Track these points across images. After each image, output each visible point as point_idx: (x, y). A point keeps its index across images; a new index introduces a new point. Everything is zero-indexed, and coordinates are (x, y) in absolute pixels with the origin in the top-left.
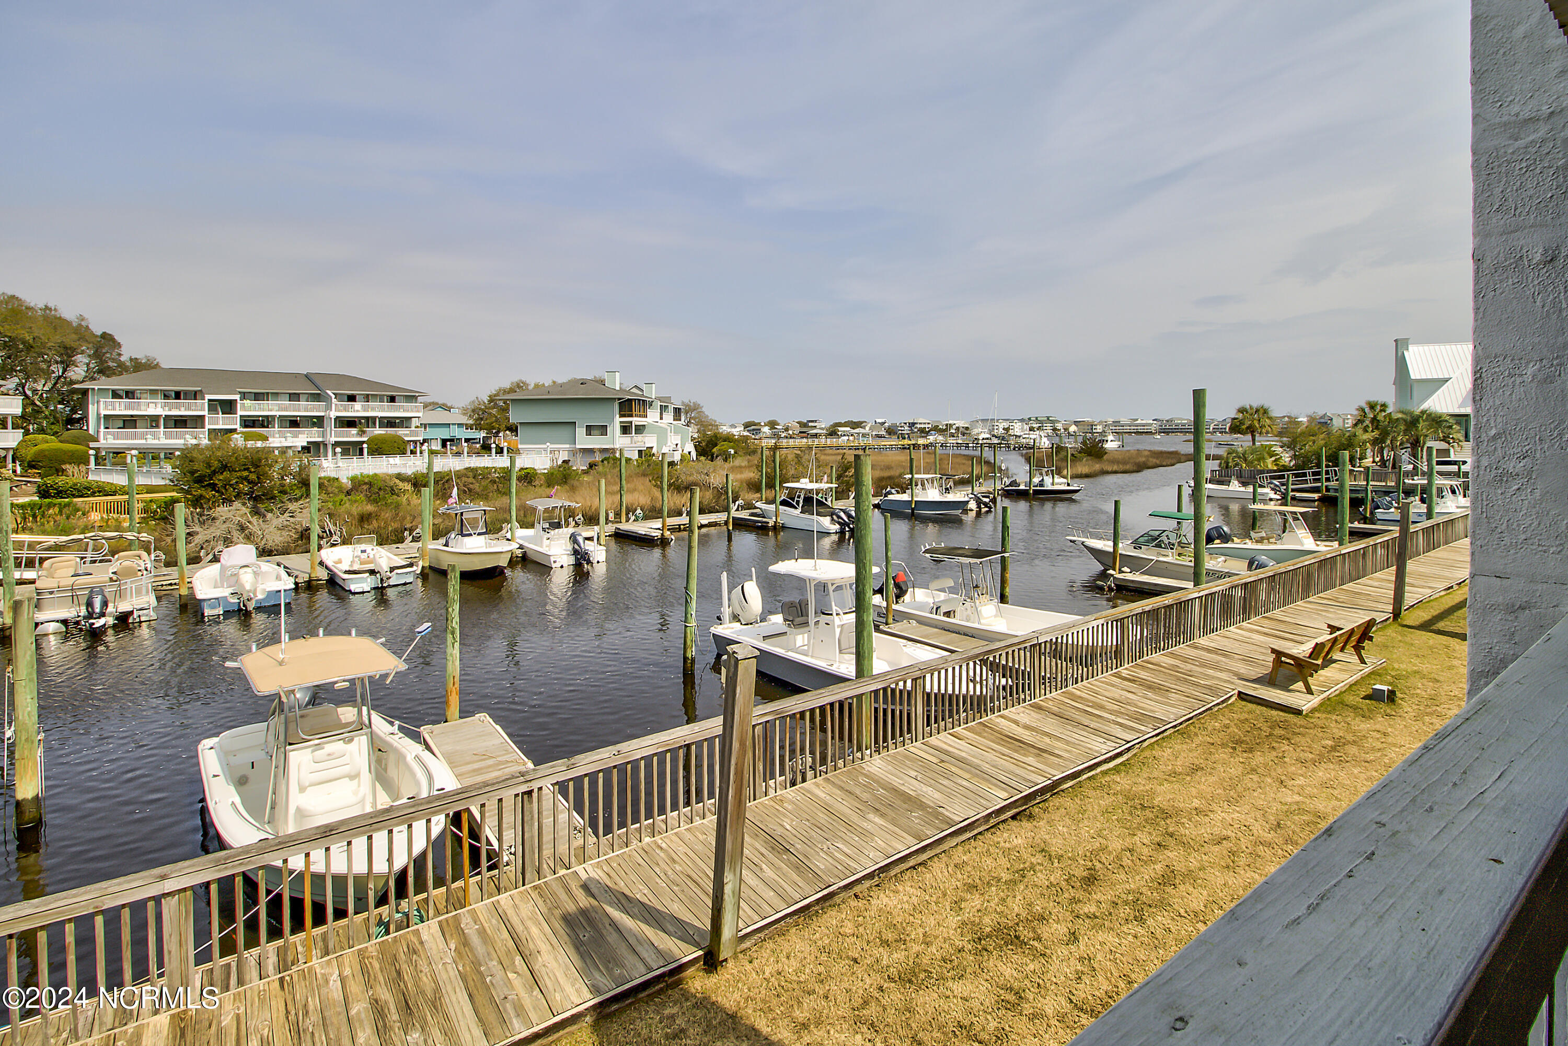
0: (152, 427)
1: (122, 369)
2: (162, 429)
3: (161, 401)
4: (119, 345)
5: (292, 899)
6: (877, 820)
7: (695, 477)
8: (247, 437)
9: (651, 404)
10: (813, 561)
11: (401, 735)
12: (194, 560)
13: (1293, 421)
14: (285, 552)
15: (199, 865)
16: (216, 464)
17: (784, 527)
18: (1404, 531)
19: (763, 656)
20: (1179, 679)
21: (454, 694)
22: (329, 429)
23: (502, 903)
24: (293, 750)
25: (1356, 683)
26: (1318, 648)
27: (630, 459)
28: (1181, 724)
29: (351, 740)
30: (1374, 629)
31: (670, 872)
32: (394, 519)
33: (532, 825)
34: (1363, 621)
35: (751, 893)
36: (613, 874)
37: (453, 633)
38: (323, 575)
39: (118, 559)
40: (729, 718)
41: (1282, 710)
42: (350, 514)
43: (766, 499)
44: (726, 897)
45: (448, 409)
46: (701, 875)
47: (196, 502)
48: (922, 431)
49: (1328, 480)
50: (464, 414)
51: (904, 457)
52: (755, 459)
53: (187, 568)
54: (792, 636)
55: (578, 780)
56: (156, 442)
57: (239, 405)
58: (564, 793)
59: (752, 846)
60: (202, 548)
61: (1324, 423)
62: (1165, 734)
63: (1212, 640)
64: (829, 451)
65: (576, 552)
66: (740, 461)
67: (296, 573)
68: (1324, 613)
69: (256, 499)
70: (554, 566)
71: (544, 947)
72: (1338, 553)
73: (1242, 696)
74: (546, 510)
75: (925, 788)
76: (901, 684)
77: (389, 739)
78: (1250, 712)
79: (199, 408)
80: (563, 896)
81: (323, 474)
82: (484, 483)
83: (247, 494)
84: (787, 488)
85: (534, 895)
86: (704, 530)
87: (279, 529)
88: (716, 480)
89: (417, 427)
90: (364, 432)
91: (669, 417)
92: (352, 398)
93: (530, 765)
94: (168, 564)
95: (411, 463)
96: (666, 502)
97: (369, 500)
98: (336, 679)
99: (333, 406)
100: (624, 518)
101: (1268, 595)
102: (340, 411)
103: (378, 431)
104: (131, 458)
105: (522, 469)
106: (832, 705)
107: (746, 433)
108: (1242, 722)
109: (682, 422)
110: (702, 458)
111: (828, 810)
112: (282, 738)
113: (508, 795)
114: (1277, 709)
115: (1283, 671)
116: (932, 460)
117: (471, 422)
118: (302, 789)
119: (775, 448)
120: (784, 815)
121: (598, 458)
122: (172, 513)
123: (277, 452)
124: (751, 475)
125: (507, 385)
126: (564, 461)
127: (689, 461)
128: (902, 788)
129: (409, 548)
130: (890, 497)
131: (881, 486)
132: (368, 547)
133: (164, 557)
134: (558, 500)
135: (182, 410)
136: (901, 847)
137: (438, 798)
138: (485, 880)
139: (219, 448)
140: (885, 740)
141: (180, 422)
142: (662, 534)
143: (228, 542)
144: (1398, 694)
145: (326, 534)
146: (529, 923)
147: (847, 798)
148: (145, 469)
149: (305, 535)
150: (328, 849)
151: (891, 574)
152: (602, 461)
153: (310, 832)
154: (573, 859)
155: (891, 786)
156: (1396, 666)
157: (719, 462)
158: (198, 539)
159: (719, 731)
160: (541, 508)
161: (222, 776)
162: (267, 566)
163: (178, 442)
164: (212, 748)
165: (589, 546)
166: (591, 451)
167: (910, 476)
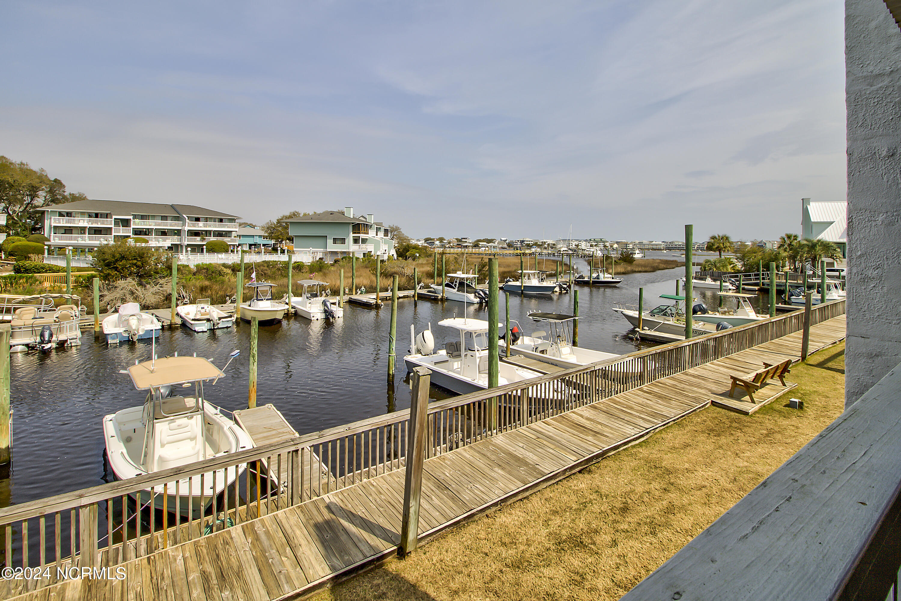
0: (81, 233)
1: (65, 199)
2: (87, 235)
3: (87, 219)
4: (64, 186)
5: (157, 510)
6: (500, 471)
7: (396, 269)
8: (136, 241)
9: (371, 226)
10: (464, 319)
11: (221, 415)
12: (104, 311)
13: (743, 245)
14: (157, 307)
15: (102, 489)
16: (118, 256)
17: (447, 299)
18: (808, 309)
19: (434, 374)
20: (677, 393)
21: (253, 392)
22: (184, 237)
23: (279, 516)
24: (158, 423)
25: (780, 397)
26: (758, 376)
27: (358, 258)
28: (678, 419)
29: (192, 417)
30: (791, 366)
31: (378, 500)
32: (220, 289)
33: (298, 470)
34: (784, 361)
35: (426, 513)
36: (344, 500)
37: (253, 357)
38: (179, 321)
39: (59, 310)
40: (414, 410)
41: (737, 412)
42: (195, 286)
43: (437, 283)
44: (411, 515)
45: (253, 227)
46: (396, 501)
47: (106, 277)
48: (528, 245)
49: (763, 279)
50: (262, 230)
51: (517, 260)
52: (431, 260)
53: (99, 316)
54: (451, 363)
55: (325, 444)
56: (83, 242)
57: (132, 222)
58: (317, 451)
59: (426, 485)
60: (108, 304)
61: (761, 246)
62: (669, 425)
63: (696, 371)
64: (473, 256)
65: (325, 311)
66: (422, 261)
67: (163, 320)
68: (761, 356)
69: (141, 277)
70: (313, 319)
71: (303, 542)
72: (770, 321)
73: (713, 403)
74: (309, 287)
75: (528, 454)
76: (515, 392)
77: (214, 417)
78: (718, 413)
79: (109, 223)
80: (315, 512)
81: (180, 263)
82: (273, 270)
83: (135, 273)
84: (449, 276)
85: (298, 511)
86: (401, 300)
87: (153, 294)
88: (408, 271)
89: (235, 237)
90: (204, 239)
91: (381, 234)
92: (198, 219)
93: (297, 435)
94: (88, 313)
95: (231, 258)
96: (379, 283)
97: (207, 278)
98: (184, 382)
99: (187, 224)
100: (354, 292)
101: (729, 345)
102: (190, 226)
103: (212, 239)
104: (69, 251)
105: (295, 262)
106: (474, 403)
107: (426, 245)
108: (714, 418)
109: (389, 237)
110: (400, 258)
111: (471, 465)
112: (151, 415)
113: (284, 452)
114: (734, 411)
115: (737, 389)
116: (534, 262)
117: (266, 234)
118: (163, 445)
119: (443, 254)
120: (445, 467)
121: (340, 257)
122: (92, 284)
123: (153, 250)
124: (428, 268)
125: (287, 214)
126: (320, 259)
127: (393, 260)
128: (515, 453)
129: (229, 306)
130: (510, 283)
131: (504, 277)
132: (206, 306)
133: (86, 309)
134: (316, 281)
135: (99, 224)
136: (513, 488)
137: (243, 453)
138: (270, 502)
139: (120, 246)
140: (505, 425)
141: (97, 231)
142: (376, 302)
143: (124, 301)
144: (805, 404)
145: (180, 298)
146: (295, 528)
147: (482, 459)
148: (76, 258)
149: (168, 298)
150: (177, 482)
151: (510, 327)
152: (342, 259)
153: (167, 472)
154: (321, 491)
155: (508, 452)
156: (803, 387)
157: (410, 260)
158: (106, 299)
159: (408, 417)
160: (306, 285)
161: (116, 437)
162: (146, 316)
163: (97, 243)
164: (111, 420)
165: (334, 308)
166: (336, 253)
167: (520, 271)
